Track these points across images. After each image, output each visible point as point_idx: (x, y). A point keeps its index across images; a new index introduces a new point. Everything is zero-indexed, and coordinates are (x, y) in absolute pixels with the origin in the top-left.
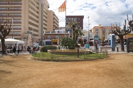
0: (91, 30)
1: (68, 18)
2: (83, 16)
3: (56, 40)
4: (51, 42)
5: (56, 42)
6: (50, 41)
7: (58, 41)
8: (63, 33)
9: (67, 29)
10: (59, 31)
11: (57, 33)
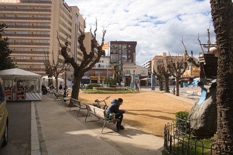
0: (151, 62)
1: (114, 45)
2: (136, 42)
3: (95, 77)
4: (89, 80)
5: (96, 79)
6: (88, 78)
7: (99, 79)
8: (105, 68)
9: (111, 61)
10: (99, 65)
11: (97, 68)
